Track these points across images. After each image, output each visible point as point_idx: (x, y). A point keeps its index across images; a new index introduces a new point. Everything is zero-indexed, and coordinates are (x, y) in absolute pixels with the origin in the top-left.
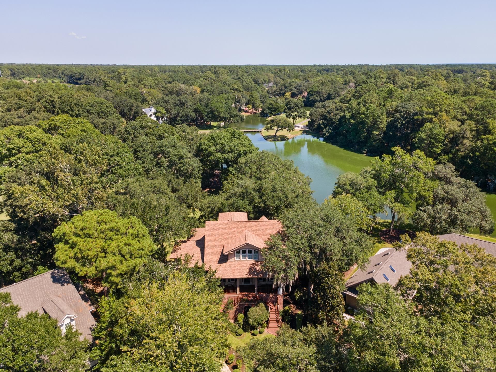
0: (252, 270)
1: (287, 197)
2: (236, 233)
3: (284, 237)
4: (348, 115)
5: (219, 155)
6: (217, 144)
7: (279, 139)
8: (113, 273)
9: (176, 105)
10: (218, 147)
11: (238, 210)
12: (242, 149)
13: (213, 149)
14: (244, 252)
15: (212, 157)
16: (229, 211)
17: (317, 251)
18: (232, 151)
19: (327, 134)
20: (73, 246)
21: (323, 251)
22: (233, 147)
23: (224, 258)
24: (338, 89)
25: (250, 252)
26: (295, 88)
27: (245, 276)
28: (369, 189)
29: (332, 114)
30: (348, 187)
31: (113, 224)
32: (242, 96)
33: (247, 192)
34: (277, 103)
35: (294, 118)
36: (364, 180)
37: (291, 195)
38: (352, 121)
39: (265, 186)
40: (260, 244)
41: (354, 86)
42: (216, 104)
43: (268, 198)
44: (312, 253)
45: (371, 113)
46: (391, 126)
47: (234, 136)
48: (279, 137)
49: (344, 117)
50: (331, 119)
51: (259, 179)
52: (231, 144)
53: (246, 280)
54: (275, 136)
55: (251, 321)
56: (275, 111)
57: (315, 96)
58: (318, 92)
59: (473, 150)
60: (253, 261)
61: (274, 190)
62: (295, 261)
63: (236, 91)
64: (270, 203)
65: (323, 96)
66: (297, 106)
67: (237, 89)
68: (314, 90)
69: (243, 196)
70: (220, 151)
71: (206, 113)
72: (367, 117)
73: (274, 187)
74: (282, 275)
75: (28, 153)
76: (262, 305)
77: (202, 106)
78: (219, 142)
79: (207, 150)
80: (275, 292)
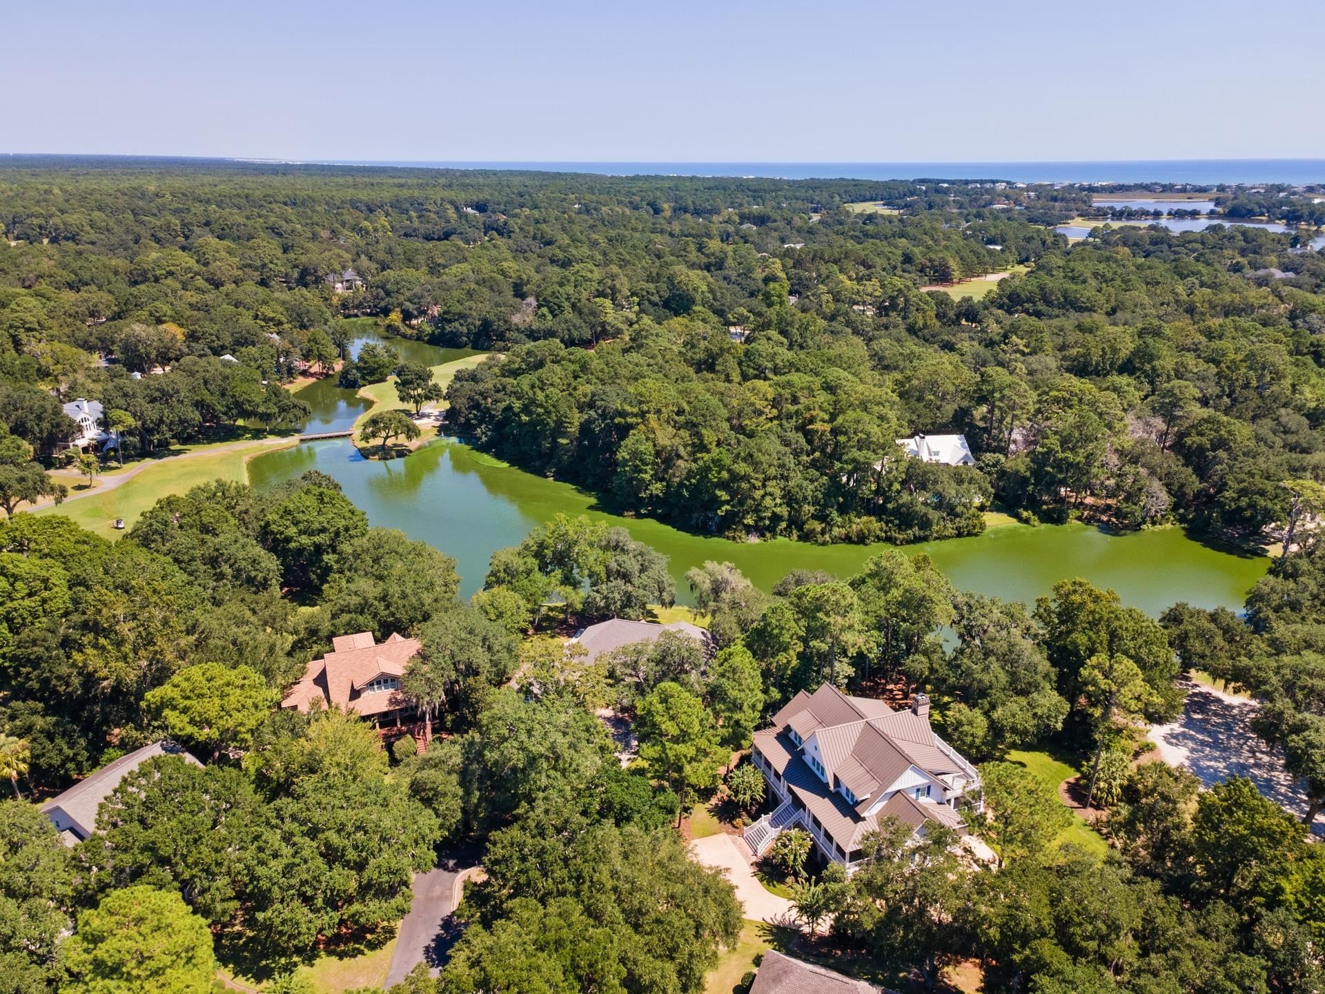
0: (393, 701)
1: (423, 605)
2: (366, 662)
3: (423, 656)
4: (517, 405)
5: (305, 540)
6: (299, 522)
7: (394, 453)
8: (243, 730)
9: (153, 400)
10: (301, 526)
11: (359, 630)
12: (341, 523)
13: (292, 531)
14: (379, 683)
15: (293, 545)
16: (346, 633)
17: (462, 667)
18: (323, 530)
19: (484, 439)
20: (185, 710)
21: (469, 665)
22: (325, 524)
23: (355, 694)
24: (503, 309)
25: (386, 681)
26: (409, 300)
27: (385, 709)
28: (529, 572)
29: (489, 400)
30: (502, 575)
31: (226, 679)
32: (292, 343)
33: (366, 603)
34: (375, 356)
35: (417, 402)
36: (521, 562)
37: (427, 598)
38: (524, 418)
39: (391, 591)
40: (398, 670)
41: (535, 303)
42: (245, 387)
43: (397, 609)
44: (457, 670)
45: (554, 406)
46: (585, 428)
47: (322, 501)
48: (391, 449)
49: (509, 408)
50: (488, 409)
51: (381, 578)
52: (321, 519)
53: (385, 714)
54: (383, 447)
55: (397, 756)
56: (372, 373)
57: (456, 324)
58: (462, 316)
59: (690, 474)
60: (392, 690)
61: (404, 596)
62: (439, 681)
63: (271, 324)
64: (403, 616)
65: (473, 324)
66: (420, 378)
67: (272, 319)
68: (453, 309)
69: (361, 610)
70: (305, 533)
71: (224, 409)
72: (548, 413)
73: (403, 592)
74: (427, 699)
75: (23, 598)
76: (409, 736)
77: (212, 394)
78: (300, 516)
79: (282, 533)
80: (423, 719)
